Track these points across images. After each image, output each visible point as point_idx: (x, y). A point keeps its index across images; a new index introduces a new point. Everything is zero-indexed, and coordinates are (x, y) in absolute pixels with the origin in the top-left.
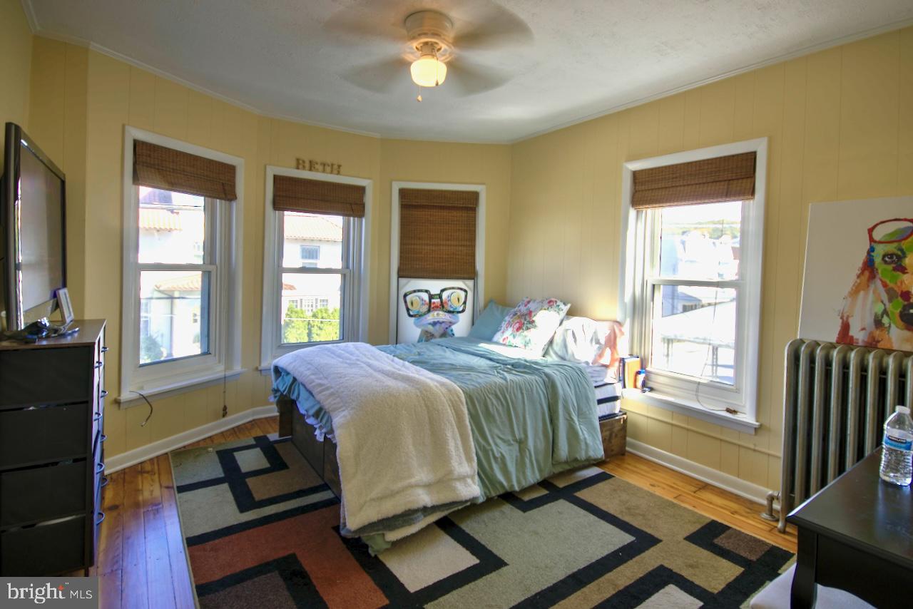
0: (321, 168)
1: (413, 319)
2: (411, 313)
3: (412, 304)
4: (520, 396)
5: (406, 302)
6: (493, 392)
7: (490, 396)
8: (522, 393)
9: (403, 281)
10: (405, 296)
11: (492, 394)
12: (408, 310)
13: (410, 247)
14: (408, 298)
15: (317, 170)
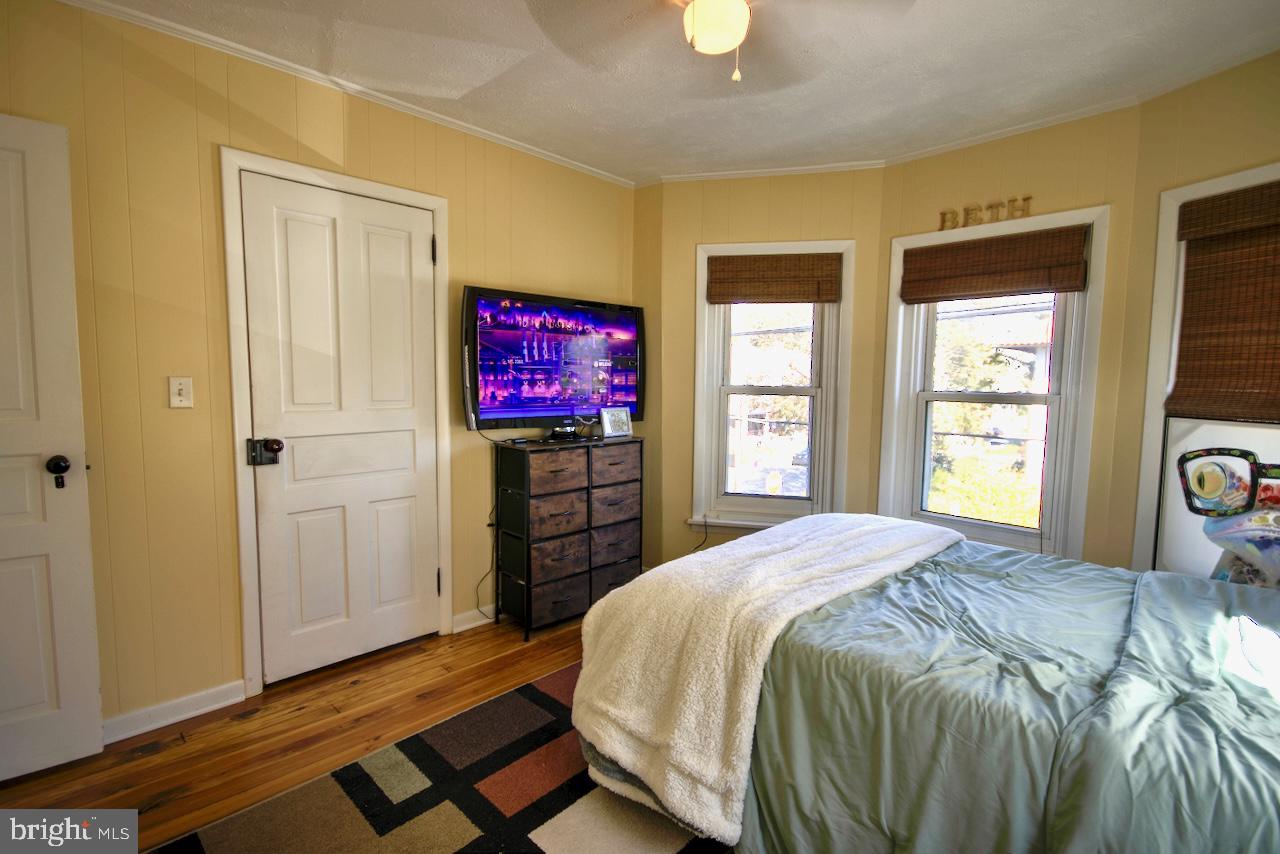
0: (986, 215)
1: (1201, 520)
2: (1198, 504)
3: (1201, 481)
4: (930, 730)
5: (1183, 475)
6: (850, 676)
7: (838, 683)
8: (940, 729)
9: (1178, 425)
10: (1183, 460)
11: (844, 677)
12: (1189, 494)
13: (1199, 342)
14: (1192, 467)
15: (980, 222)
